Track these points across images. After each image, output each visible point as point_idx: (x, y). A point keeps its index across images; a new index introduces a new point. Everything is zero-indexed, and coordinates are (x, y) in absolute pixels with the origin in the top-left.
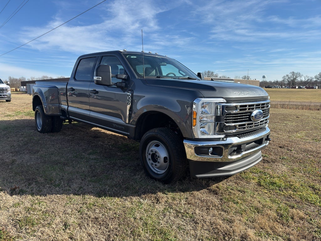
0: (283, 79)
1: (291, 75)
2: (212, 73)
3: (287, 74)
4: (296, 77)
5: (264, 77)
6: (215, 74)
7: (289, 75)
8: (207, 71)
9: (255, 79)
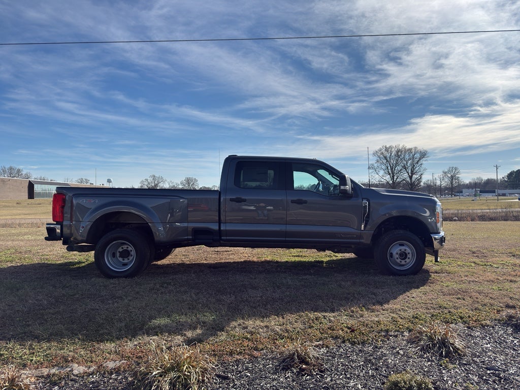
0: (140, 185)
1: (151, 179)
2: (19, 171)
3: (146, 178)
4: (159, 183)
5: (109, 181)
6: (24, 173)
7: (149, 179)
8: (7, 166)
9: (103, 185)
